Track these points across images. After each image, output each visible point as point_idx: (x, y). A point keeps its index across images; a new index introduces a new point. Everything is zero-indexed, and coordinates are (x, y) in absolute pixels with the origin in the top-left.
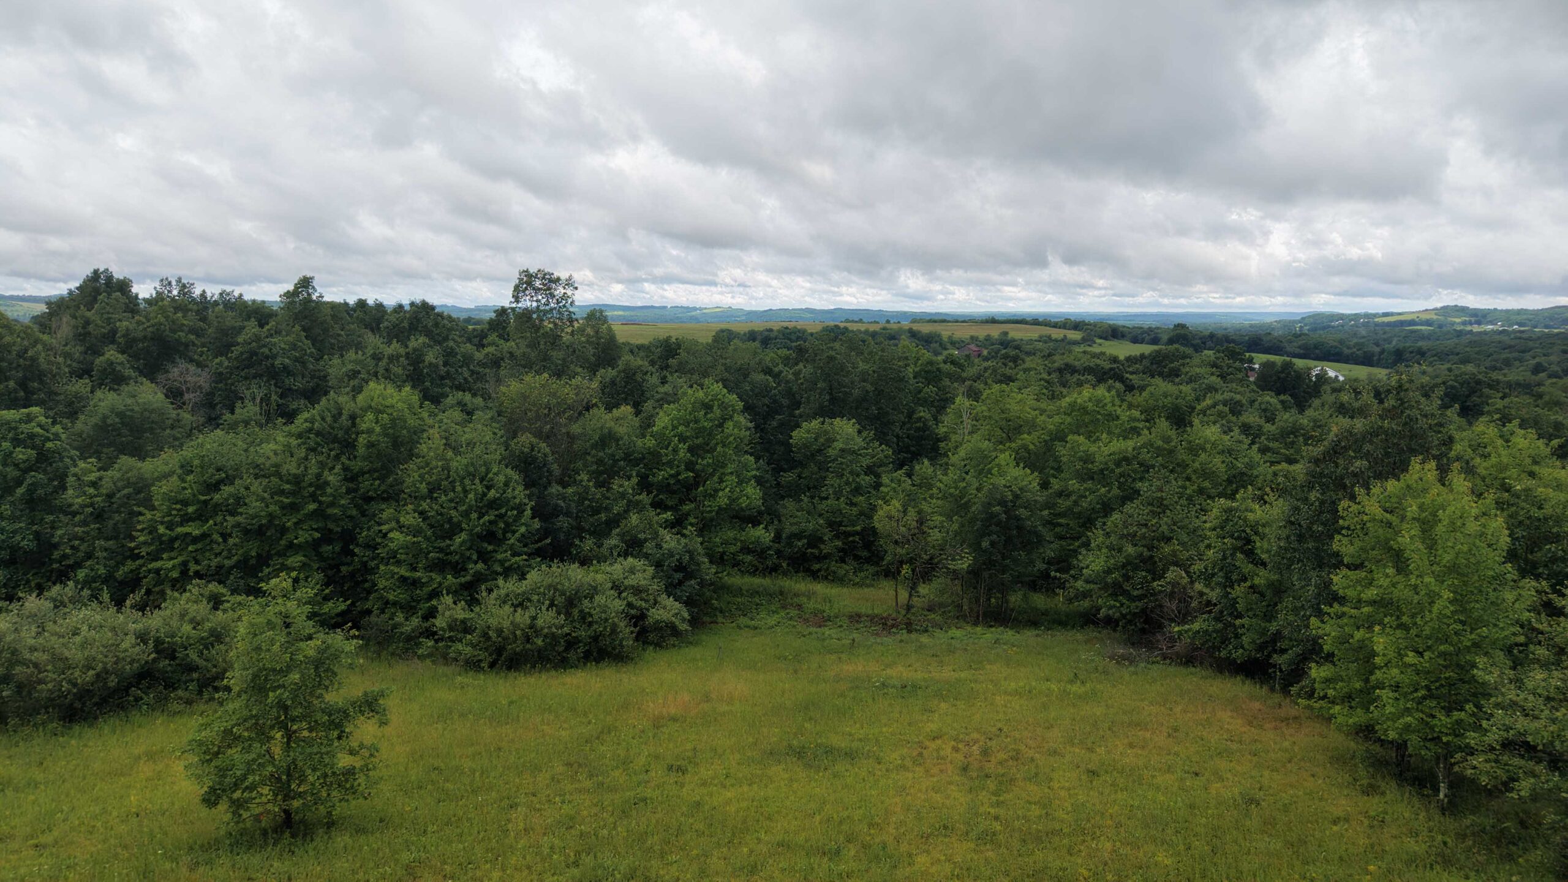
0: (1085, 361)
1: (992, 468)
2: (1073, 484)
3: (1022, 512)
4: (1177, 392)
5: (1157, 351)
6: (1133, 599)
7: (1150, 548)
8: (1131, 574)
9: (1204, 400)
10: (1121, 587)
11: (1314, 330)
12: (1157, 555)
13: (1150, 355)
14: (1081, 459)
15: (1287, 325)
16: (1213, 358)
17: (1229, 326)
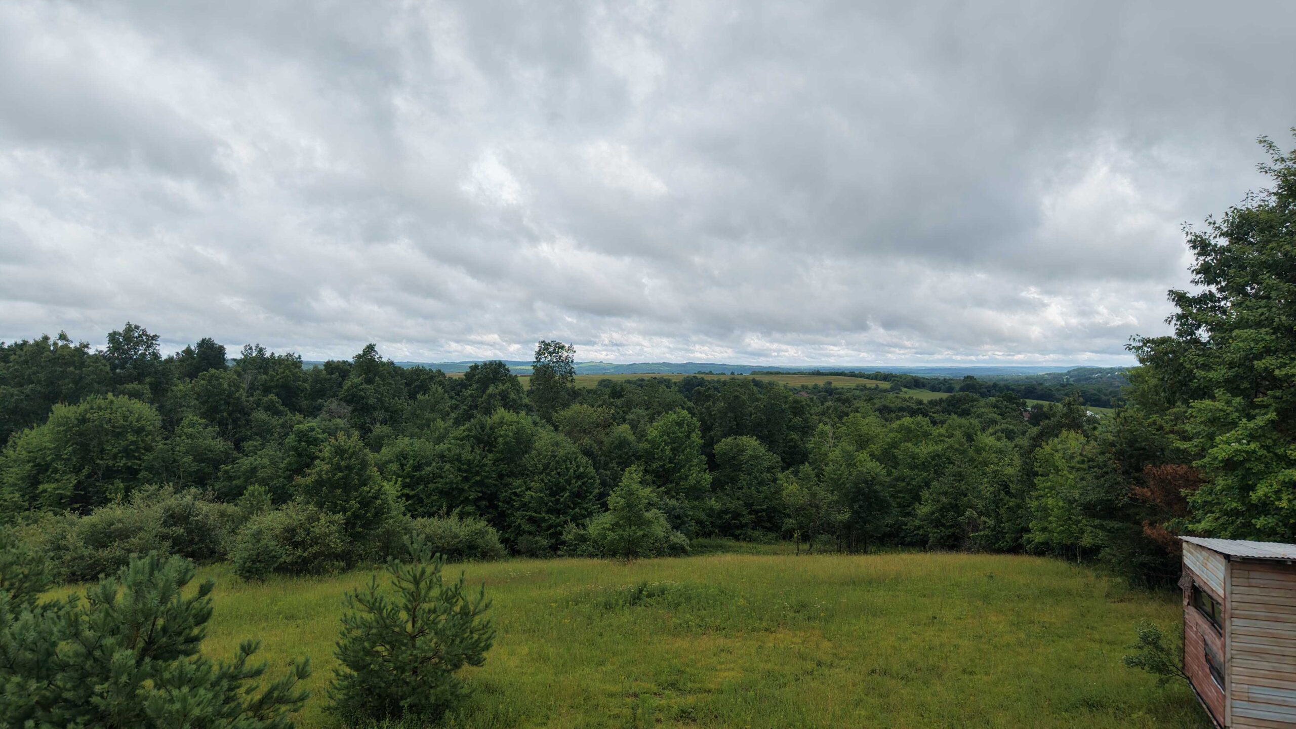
0: (899, 403)
1: (856, 462)
2: (907, 472)
3: (878, 488)
4: (968, 424)
5: (952, 396)
6: (947, 528)
7: (956, 500)
8: (945, 514)
9: (988, 430)
10: (940, 522)
11: (1078, 380)
12: (960, 503)
13: (947, 399)
14: (910, 457)
15: (1056, 377)
16: (994, 401)
17: (1009, 378)
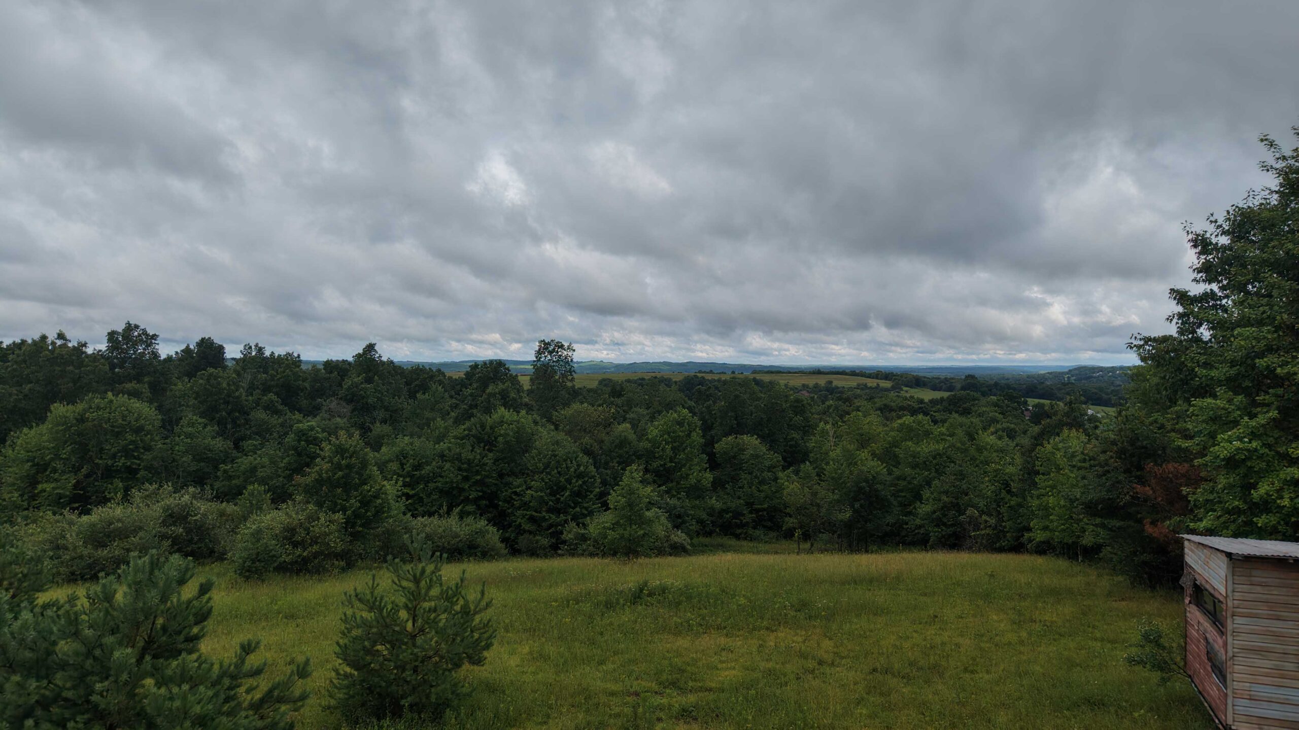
0: (899, 402)
1: (857, 461)
2: (908, 471)
3: (878, 486)
4: (969, 423)
5: (953, 395)
6: (948, 527)
7: (957, 499)
8: (946, 513)
9: (989, 429)
10: (941, 521)
11: (1079, 380)
12: (961, 502)
13: (948, 398)
14: (911, 456)
15: (1057, 376)
16: (995, 400)
